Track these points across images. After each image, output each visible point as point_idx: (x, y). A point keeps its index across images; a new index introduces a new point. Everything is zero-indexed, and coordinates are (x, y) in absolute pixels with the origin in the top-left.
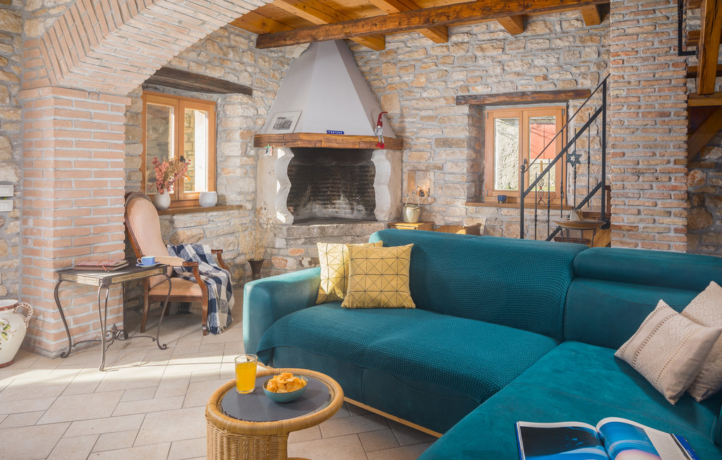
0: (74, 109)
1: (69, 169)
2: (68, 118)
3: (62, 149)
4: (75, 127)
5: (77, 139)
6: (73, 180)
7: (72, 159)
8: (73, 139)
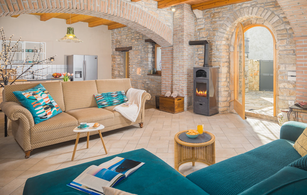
0: (303, 44)
1: (302, 67)
2: (302, 48)
3: (299, 59)
4: (304, 51)
5: (305, 55)
6: (304, 71)
7: (303, 63)
8: (304, 55)
